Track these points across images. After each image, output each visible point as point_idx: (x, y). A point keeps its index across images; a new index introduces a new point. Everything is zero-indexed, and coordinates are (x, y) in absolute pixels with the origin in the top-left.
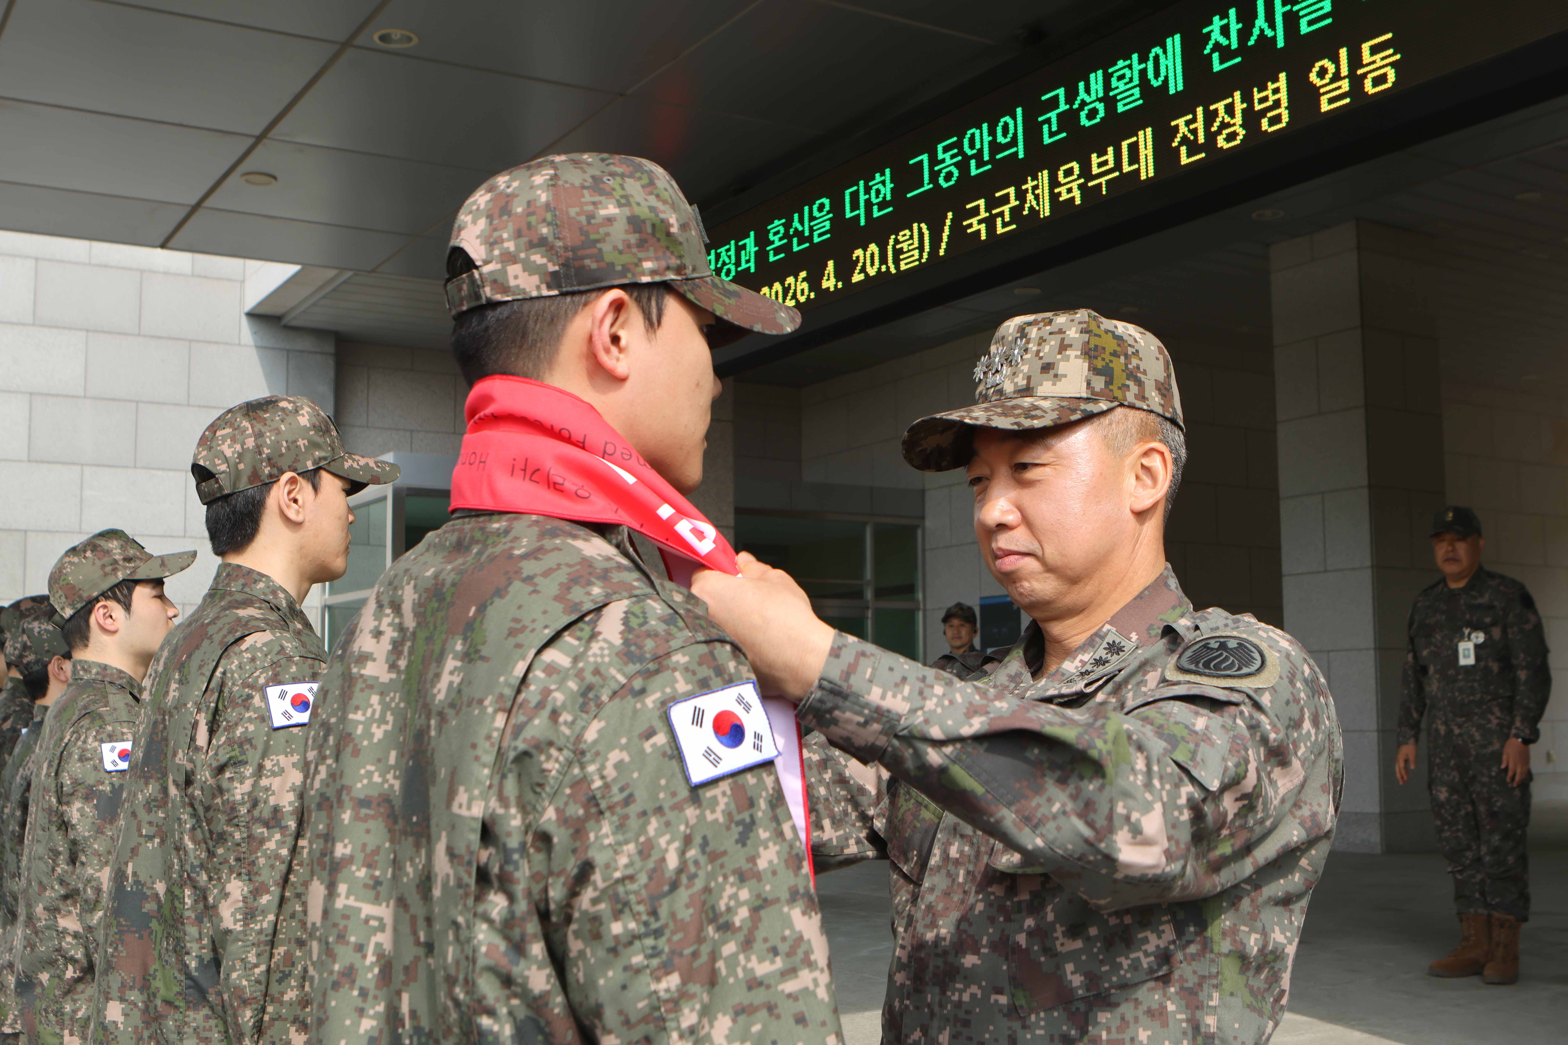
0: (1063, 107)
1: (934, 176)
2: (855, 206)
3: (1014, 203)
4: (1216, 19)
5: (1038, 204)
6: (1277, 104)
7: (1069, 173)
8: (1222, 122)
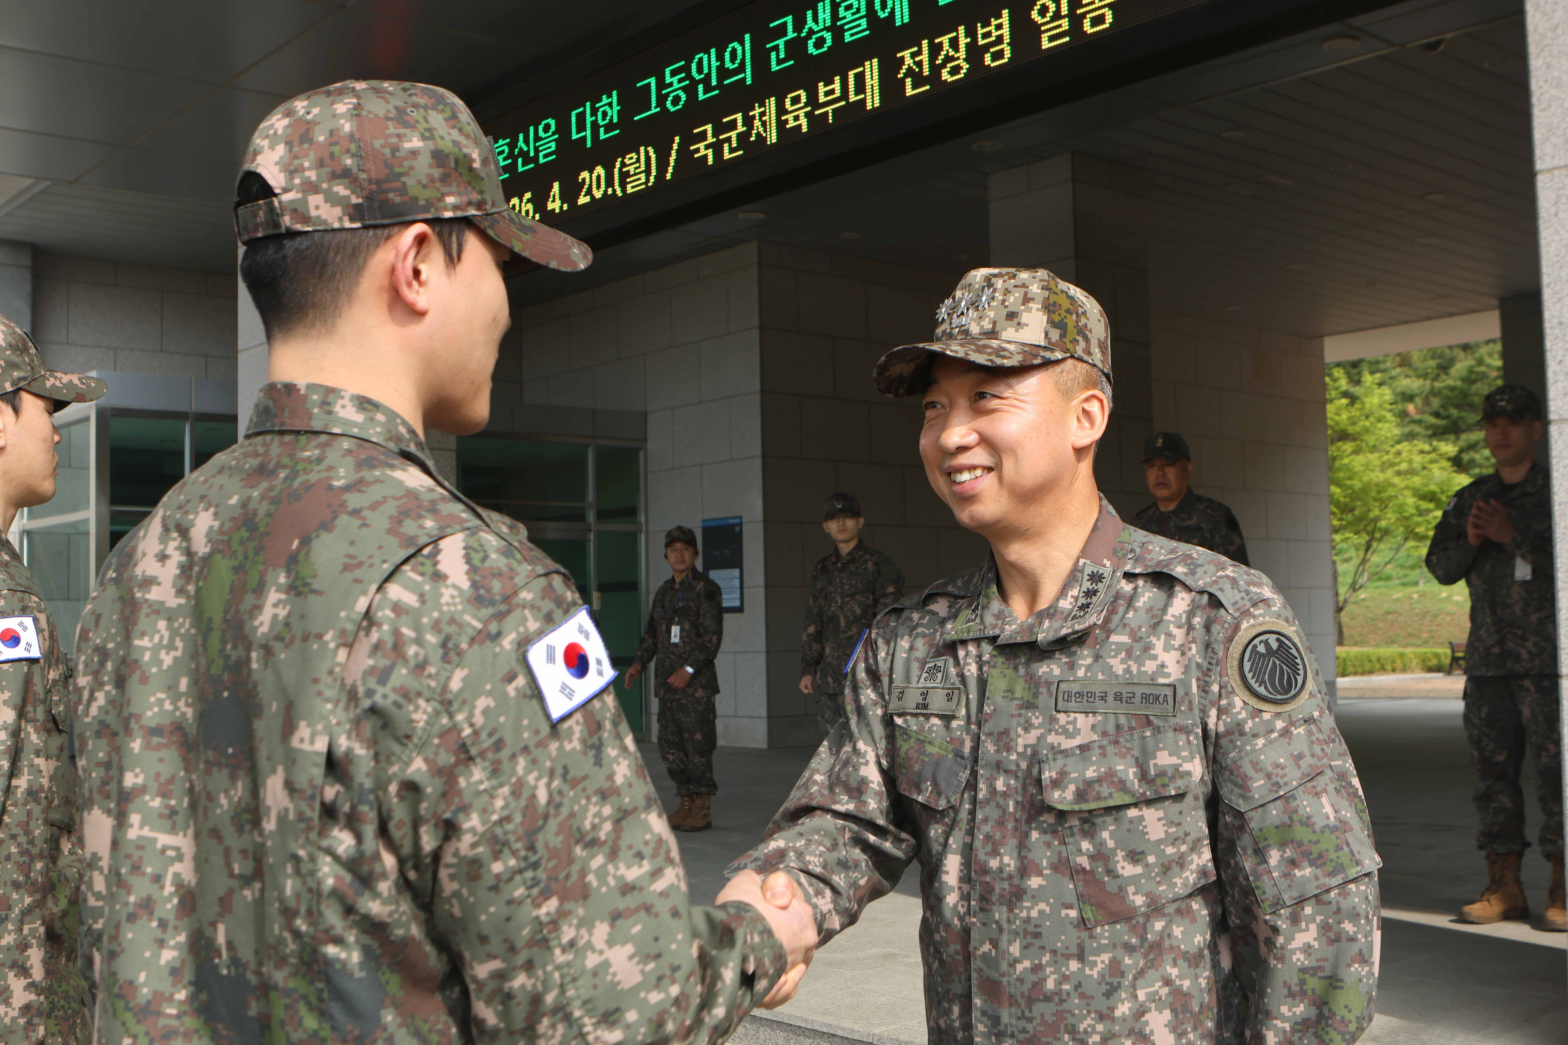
0: (791, 35)
1: (661, 100)
2: (581, 127)
3: (741, 129)
5: (765, 131)
6: (1000, 40)
7: (796, 100)
8: (947, 55)
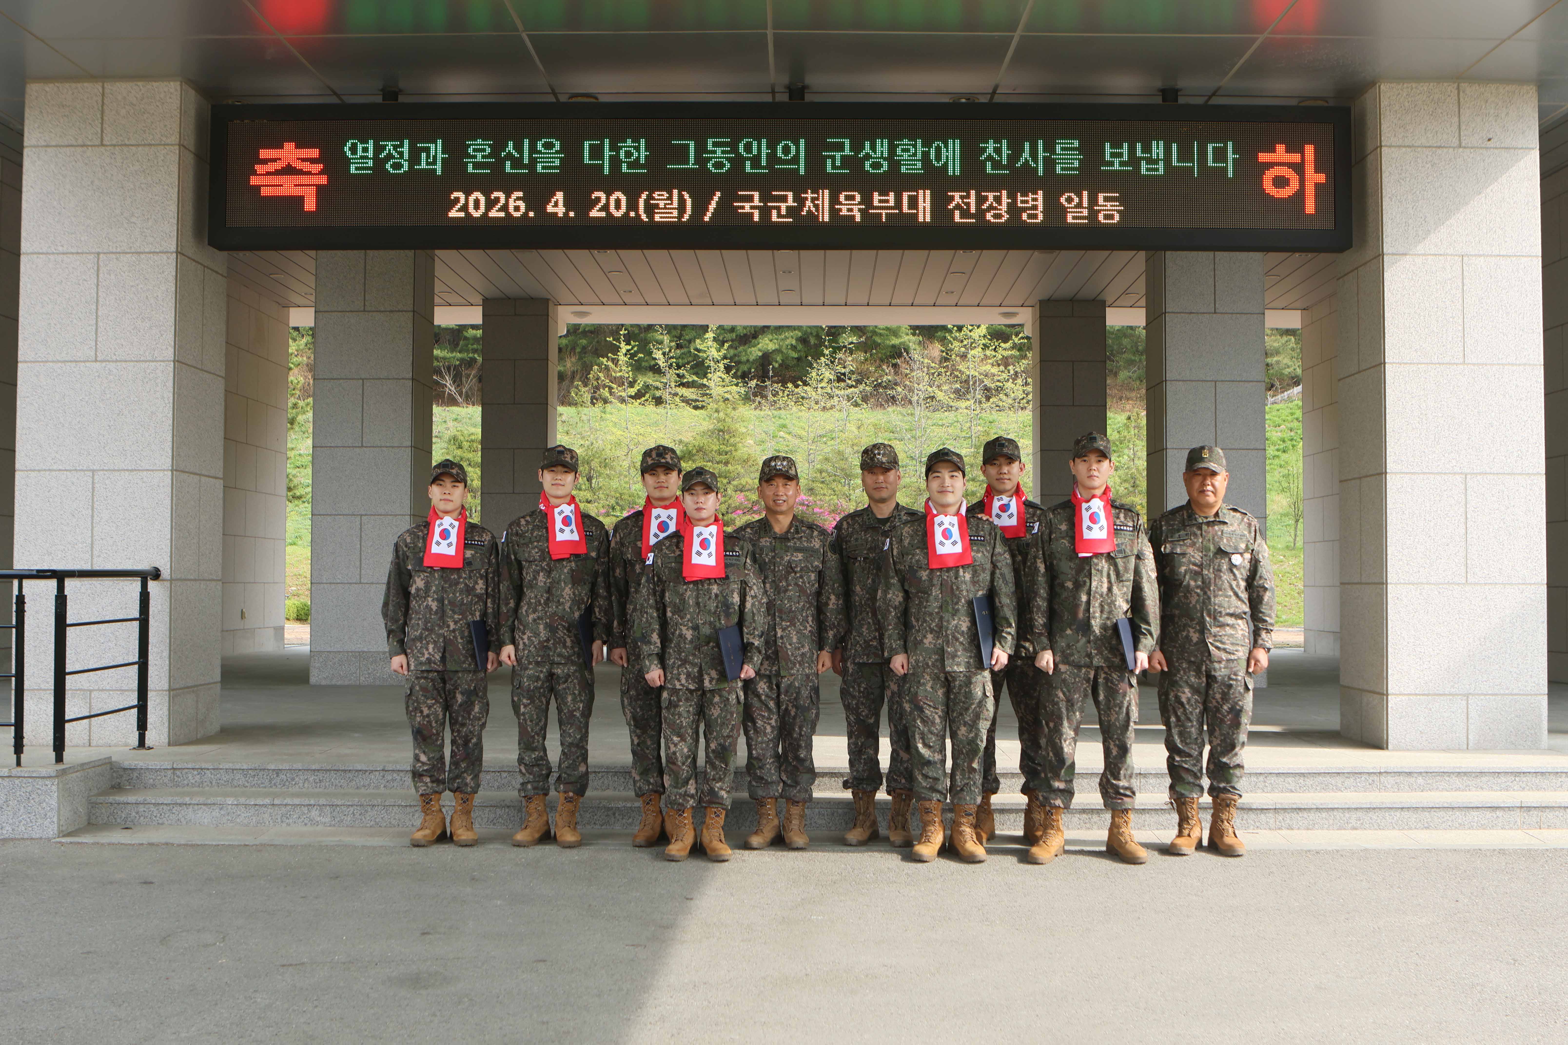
1: (701, 160)
2: (596, 156)
4: (991, 141)
6: (1035, 207)
7: (850, 198)
8: (991, 205)
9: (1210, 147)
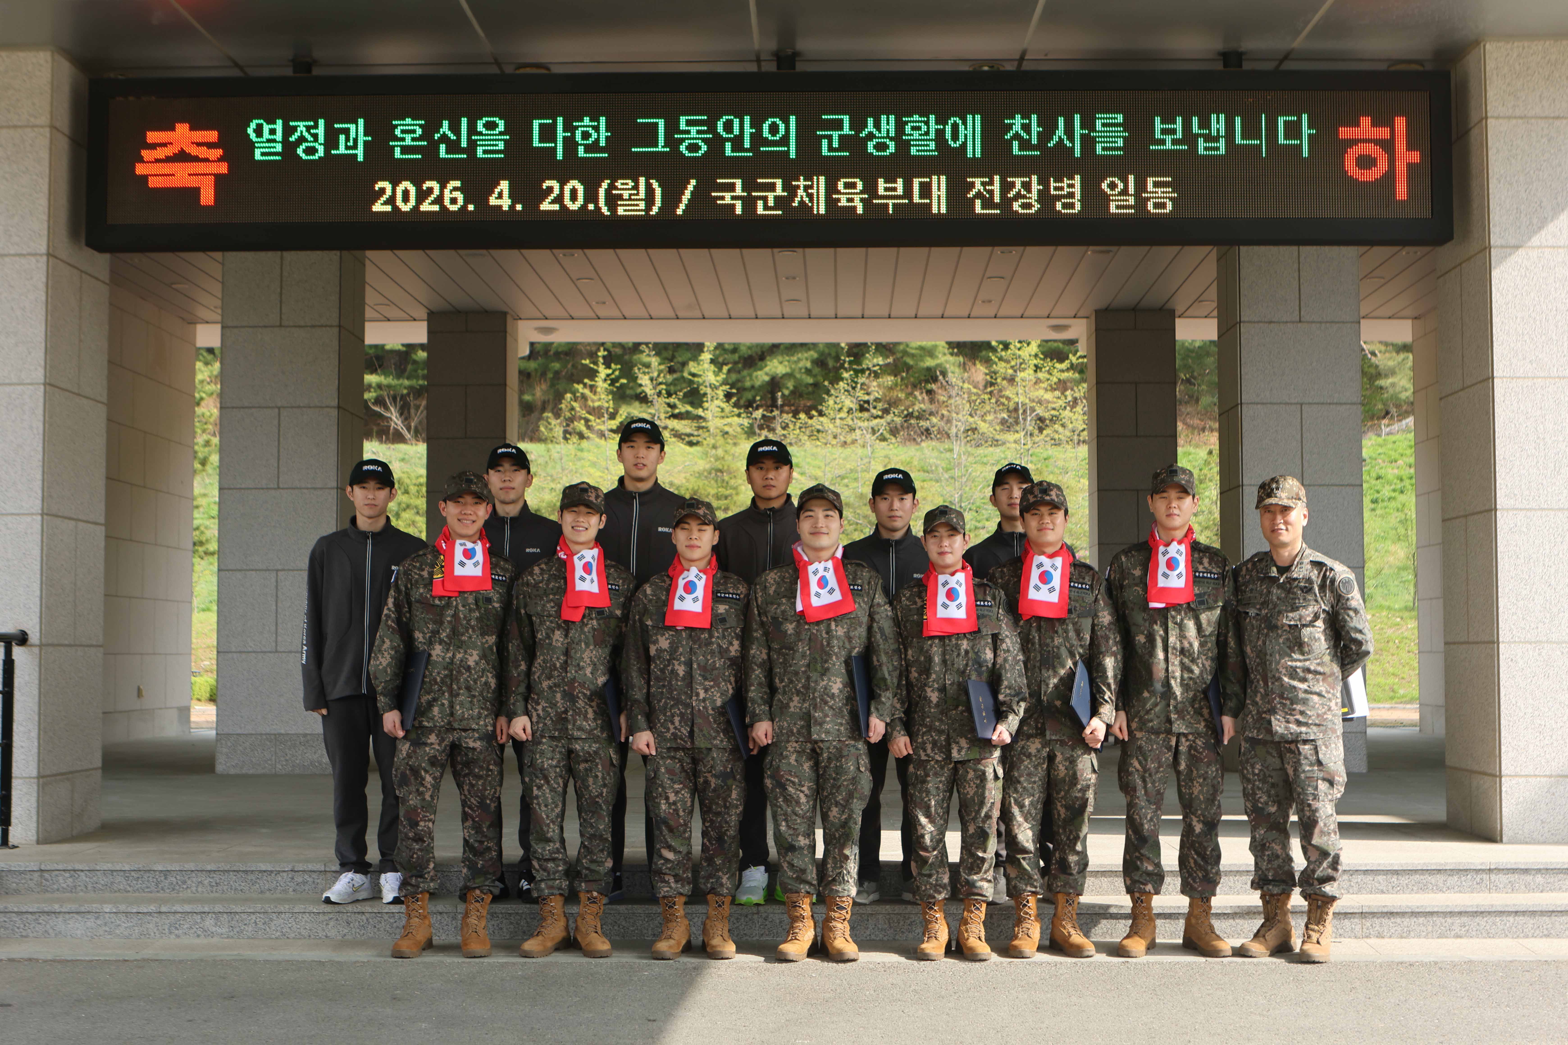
1: (673, 142)
2: (547, 138)
7: (850, 185)
9: (1281, 120)
